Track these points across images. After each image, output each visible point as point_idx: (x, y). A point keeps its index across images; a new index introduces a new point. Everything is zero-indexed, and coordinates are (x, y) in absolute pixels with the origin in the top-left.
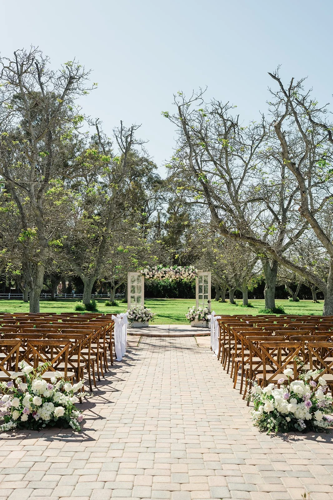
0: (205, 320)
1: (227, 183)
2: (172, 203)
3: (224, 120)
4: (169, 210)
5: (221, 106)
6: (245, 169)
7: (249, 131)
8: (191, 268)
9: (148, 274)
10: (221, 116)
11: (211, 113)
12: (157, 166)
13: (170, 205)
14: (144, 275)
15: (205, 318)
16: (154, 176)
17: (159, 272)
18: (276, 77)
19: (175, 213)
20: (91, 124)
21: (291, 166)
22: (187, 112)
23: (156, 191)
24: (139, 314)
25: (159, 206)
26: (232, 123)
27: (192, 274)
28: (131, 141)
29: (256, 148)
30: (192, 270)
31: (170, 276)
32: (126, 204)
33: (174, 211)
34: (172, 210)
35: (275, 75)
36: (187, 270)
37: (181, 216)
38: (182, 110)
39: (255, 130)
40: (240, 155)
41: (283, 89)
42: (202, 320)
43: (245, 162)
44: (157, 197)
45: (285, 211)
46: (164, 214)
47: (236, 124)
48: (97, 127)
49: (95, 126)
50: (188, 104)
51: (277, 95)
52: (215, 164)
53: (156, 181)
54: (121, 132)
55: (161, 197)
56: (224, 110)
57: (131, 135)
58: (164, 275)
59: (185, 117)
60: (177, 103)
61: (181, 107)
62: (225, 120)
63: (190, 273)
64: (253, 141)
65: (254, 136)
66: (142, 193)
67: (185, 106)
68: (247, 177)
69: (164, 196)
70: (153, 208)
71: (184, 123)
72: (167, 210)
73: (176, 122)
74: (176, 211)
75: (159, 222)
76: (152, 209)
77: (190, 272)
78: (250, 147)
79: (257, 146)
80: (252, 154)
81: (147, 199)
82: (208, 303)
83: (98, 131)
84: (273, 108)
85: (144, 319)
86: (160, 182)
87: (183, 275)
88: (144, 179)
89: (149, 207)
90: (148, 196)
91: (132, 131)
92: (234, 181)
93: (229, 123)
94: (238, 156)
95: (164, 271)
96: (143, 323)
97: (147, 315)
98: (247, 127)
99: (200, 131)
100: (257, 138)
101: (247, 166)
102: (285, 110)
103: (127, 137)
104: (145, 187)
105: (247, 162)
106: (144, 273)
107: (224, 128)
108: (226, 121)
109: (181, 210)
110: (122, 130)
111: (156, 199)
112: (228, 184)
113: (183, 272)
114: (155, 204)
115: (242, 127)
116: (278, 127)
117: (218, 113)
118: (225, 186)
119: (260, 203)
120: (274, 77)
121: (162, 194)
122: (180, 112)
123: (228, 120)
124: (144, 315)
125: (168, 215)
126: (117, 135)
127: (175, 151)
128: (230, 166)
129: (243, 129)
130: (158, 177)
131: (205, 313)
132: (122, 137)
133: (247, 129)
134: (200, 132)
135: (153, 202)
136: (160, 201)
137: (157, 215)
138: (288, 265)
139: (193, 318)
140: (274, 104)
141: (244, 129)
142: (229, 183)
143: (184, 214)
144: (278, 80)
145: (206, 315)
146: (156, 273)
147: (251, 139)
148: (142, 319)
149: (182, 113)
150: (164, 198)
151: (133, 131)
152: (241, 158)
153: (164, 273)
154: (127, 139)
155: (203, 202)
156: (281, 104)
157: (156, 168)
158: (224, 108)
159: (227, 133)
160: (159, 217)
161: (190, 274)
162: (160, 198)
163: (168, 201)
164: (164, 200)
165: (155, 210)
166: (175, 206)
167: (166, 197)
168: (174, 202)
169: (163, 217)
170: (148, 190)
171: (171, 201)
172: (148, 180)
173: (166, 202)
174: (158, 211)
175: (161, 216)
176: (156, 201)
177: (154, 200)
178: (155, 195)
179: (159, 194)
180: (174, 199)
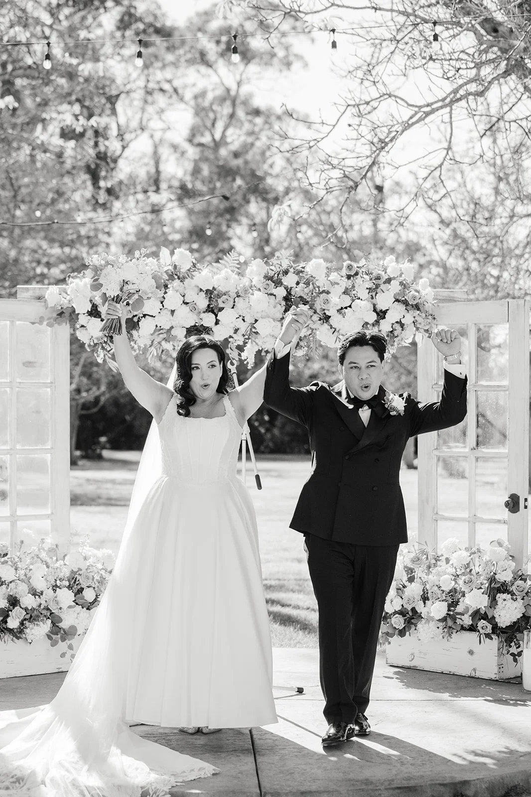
0: (496, 629)
2: (204, 109)
4: (193, 133)
8: (391, 273)
9: (94, 312)
13: (197, 114)
14: (68, 315)
15: (492, 620)
16: (141, 8)
17: (173, 299)
19: (217, 145)
23: (147, 64)
24: (35, 593)
25: (156, 117)
27: (396, 313)
30: (395, 287)
31: (244, 327)
33: (213, 136)
34: (202, 135)
36: (362, 285)
37: (236, 155)
42: (472, 628)
44: (151, 85)
46: (175, 147)
53: (151, 25)
55: (166, 87)
58: (208, 320)
63: (381, 306)
69: (176, 83)
70: (134, 124)
72: (185, 133)
74: (218, 136)
75: (156, 182)
76: (132, 128)
77: (384, 300)
81: (115, 92)
82: (505, 513)
85: (64, 625)
86: (164, 33)
87: (336, 320)
89: (122, 120)
90: (119, 81)
95: (209, 293)
96: (62, 646)
97: (89, 595)
106: (65, 302)
109: (236, 138)
111: (149, 92)
113: (336, 299)
114: (143, 110)
121: (169, 76)
124: (66, 597)
125: (192, 152)
130: (158, 13)
131: (492, 580)
135: (137, 103)
136: (161, 100)
139: (402, 613)
143: (246, 148)
145: (500, 597)
146: (152, 306)
148: (55, 621)
150: (176, 90)
153: (203, 303)
160: (157, 159)
161: (382, 314)
162: (162, 90)
163: (192, 103)
164: (175, 96)
165: (142, 129)
166: (215, 121)
167: (185, 86)
168: (211, 104)
169: (173, 158)
170: (118, 58)
171: (200, 100)
172: (122, 20)
173: (182, 106)
174: (152, 136)
175: (165, 152)
176: (146, 102)
177: (138, 95)
178: (143, 78)
179: (159, 75)
180: (210, 96)
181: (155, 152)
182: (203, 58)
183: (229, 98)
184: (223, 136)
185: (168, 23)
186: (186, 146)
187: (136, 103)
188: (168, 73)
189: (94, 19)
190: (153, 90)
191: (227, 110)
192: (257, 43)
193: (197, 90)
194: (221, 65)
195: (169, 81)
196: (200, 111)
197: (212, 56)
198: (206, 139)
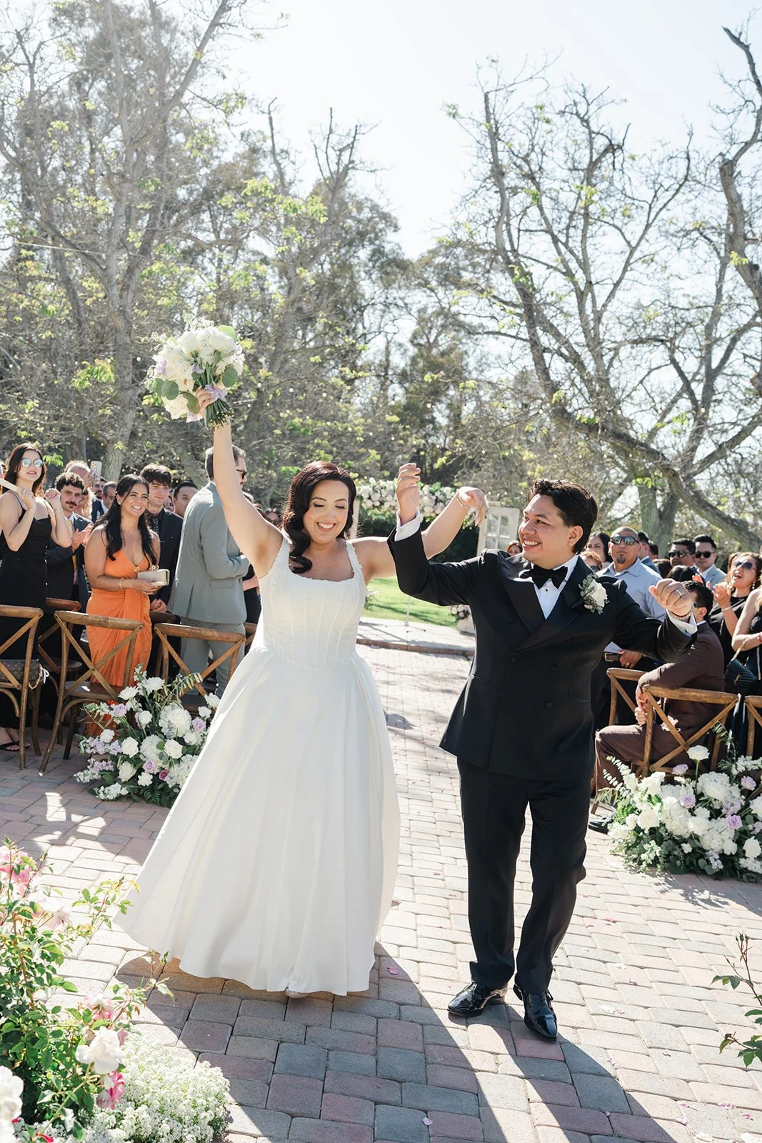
1: (579, 293)
2: (424, 320)
3: (591, 132)
4: (415, 336)
5: (587, 97)
6: (628, 259)
7: (649, 164)
10: (585, 122)
11: (562, 113)
12: (400, 225)
13: (419, 323)
16: (388, 248)
18: (742, 39)
19: (430, 346)
20: (255, 109)
21: (748, 272)
22: (505, 111)
23: (387, 286)
25: (391, 323)
26: (611, 144)
28: (351, 162)
29: (661, 209)
32: (322, 317)
33: (428, 339)
34: (421, 338)
35: (740, 34)
37: (443, 354)
38: (491, 102)
39: (666, 165)
40: (619, 224)
41: (754, 73)
43: (629, 243)
44: (389, 301)
45: (711, 375)
46: (400, 345)
47: (620, 147)
48: (271, 119)
49: (267, 116)
50: (510, 89)
51: (737, 89)
52: (555, 240)
53: (394, 260)
54: (328, 138)
55: (400, 303)
56: (593, 108)
57: (351, 146)
59: (497, 122)
60: (483, 84)
61: (491, 96)
62: (594, 132)
64: (656, 192)
65: (659, 180)
66: (353, 287)
67: (502, 93)
68: (630, 282)
69: (406, 301)
70: (375, 328)
71: (494, 136)
72: (409, 336)
73: (475, 131)
74: (431, 341)
75: (386, 366)
76: (373, 330)
78: (647, 207)
79: (665, 205)
80: (648, 226)
81: (364, 304)
83: (272, 129)
84: (723, 122)
86: (403, 266)
88: (364, 253)
89: (367, 324)
90: (367, 297)
91: (354, 137)
92: (596, 288)
93: (601, 143)
94: (613, 225)
98: (645, 155)
99: (528, 155)
100: (666, 184)
101: (631, 253)
102: (752, 129)
103: (341, 150)
104: (363, 275)
105: (633, 244)
107: (587, 151)
108: (593, 135)
109: (444, 341)
110: (331, 132)
111: (387, 305)
112: (581, 297)
114: (382, 317)
115: (633, 153)
116: (728, 170)
117: (577, 114)
118: (573, 299)
119: (651, 348)
120: (737, 40)
121: (402, 295)
122: (487, 108)
123: (598, 133)
125: (412, 351)
126: (316, 142)
127: (459, 199)
128: (590, 251)
129: (633, 159)
130: (399, 251)
132: (330, 150)
133: (645, 159)
134: (526, 159)
136: (395, 311)
137: (383, 347)
138: (707, 510)
140: (727, 111)
141: (637, 158)
142: (582, 293)
143: (451, 350)
144: (746, 48)
147: (652, 185)
149: (491, 111)
150: (406, 305)
151: (357, 137)
152: (621, 231)
154: (340, 155)
155: (514, 334)
156: (745, 110)
157: (396, 229)
158: (595, 102)
159: (593, 165)
160: (388, 353)
162: (396, 305)
163: (416, 315)
164: (405, 310)
165: (380, 333)
166: (431, 328)
167: (412, 304)
168: (430, 317)
169: (398, 353)
170: (368, 282)
171: (421, 314)
172: (373, 255)
173: (409, 317)
174: (386, 336)
175: (393, 349)
176: (384, 312)
177: (380, 307)
178: (384, 296)
179: (394, 293)
180: (430, 311)
181: (387, 348)
182: (425, 284)
183: (442, 312)
184: (436, 340)
185: (405, 258)
186: (409, 346)
187: (378, 312)
188: (402, 294)
189: (355, 252)
190: (391, 304)
191: (440, 321)
192: (466, 276)
193: (420, 306)
194: (441, 291)
195: (402, 299)
196: (422, 321)
197: (434, 284)
198: (423, 341)
